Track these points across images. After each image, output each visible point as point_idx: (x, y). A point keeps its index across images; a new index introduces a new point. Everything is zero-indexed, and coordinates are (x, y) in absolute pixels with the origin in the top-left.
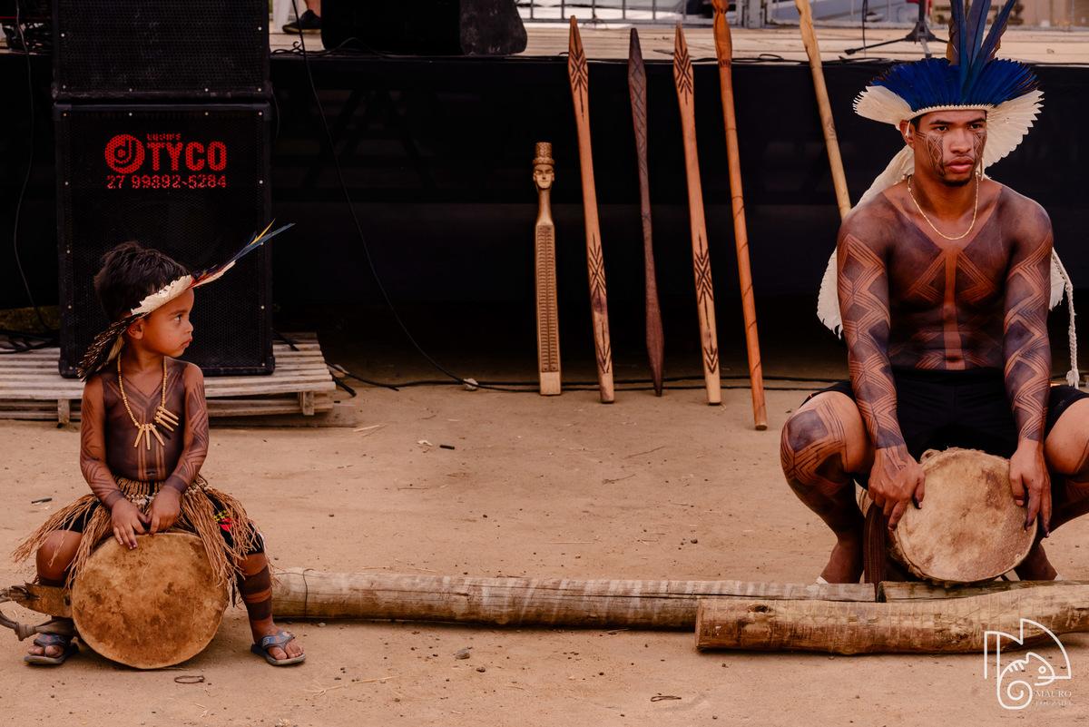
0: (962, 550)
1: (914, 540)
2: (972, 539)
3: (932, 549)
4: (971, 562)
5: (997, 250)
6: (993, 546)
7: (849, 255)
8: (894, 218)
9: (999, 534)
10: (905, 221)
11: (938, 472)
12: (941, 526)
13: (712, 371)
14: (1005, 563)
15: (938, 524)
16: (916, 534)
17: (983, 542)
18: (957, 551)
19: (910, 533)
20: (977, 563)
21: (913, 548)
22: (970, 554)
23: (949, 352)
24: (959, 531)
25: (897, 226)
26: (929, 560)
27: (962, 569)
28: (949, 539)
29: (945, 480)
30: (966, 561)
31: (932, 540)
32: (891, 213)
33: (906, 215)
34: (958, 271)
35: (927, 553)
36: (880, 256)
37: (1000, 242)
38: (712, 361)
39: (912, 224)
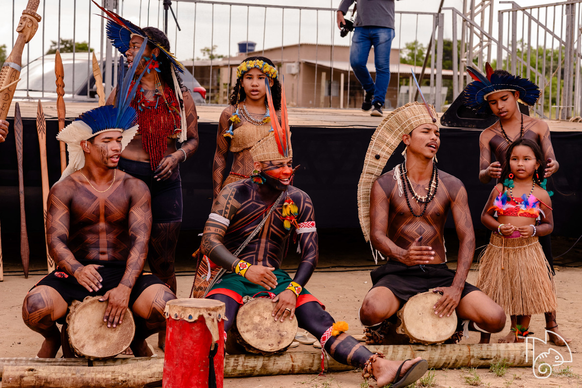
0: (99, 342)
1: (76, 337)
2: (104, 337)
3: (85, 341)
4: (102, 348)
5: (123, 199)
6: (113, 341)
7: (52, 204)
8: (74, 185)
9: (116, 336)
10: (79, 186)
11: (90, 306)
12: (89, 331)
13: (51, 266)
14: (118, 349)
15: (88, 330)
16: (78, 334)
17: (109, 339)
18: (96, 343)
19: (75, 333)
20: (105, 349)
21: (76, 340)
22: (103, 344)
23: (101, 250)
24: (98, 333)
25: (74, 188)
26: (83, 346)
27: (98, 351)
28: (93, 337)
29: (93, 310)
30: (100, 348)
31: (85, 337)
32: (72, 183)
33: (80, 183)
34: (106, 207)
35: (82, 343)
36: (66, 204)
37: (125, 195)
38: (51, 262)
39: (83, 187)
